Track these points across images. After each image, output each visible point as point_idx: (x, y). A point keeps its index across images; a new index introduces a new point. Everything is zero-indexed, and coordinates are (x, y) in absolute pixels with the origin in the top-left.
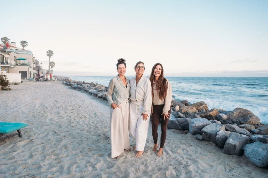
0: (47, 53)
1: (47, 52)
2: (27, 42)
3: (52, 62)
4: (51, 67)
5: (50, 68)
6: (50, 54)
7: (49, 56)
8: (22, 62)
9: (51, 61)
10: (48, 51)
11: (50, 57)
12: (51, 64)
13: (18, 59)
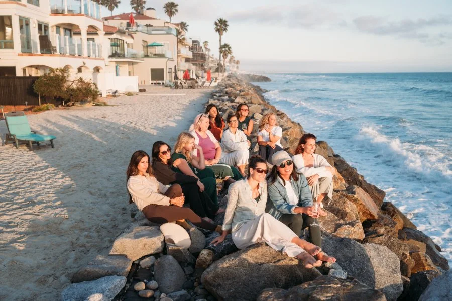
0: (215, 26)
1: (216, 24)
2: (177, 5)
3: (226, 46)
4: (223, 56)
5: (222, 58)
6: (220, 26)
7: (219, 32)
8: (158, 50)
9: (223, 44)
10: (218, 22)
11: (221, 34)
12: (224, 49)
13: (150, 46)
